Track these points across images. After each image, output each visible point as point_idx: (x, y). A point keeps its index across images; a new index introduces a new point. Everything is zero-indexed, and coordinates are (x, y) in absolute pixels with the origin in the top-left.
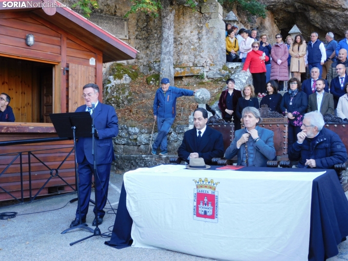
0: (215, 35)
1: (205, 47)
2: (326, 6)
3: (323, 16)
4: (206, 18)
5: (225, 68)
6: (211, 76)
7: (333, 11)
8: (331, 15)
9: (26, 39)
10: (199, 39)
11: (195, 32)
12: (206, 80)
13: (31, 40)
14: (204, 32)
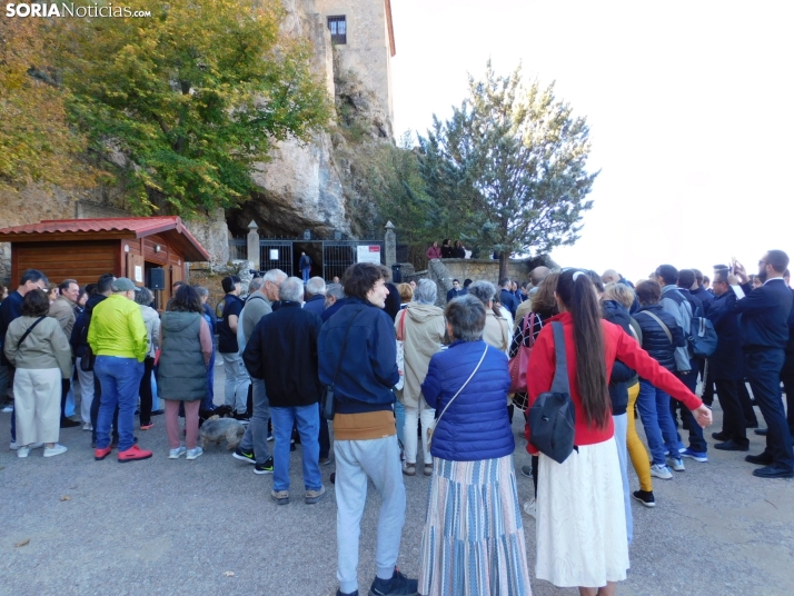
0: (221, 235)
1: (212, 245)
2: (277, 204)
3: (272, 211)
4: (213, 221)
5: (229, 264)
6: (217, 269)
7: (282, 209)
8: (280, 212)
9: (155, 248)
10: (206, 237)
11: (202, 232)
12: (213, 273)
13: (158, 248)
14: (210, 232)
